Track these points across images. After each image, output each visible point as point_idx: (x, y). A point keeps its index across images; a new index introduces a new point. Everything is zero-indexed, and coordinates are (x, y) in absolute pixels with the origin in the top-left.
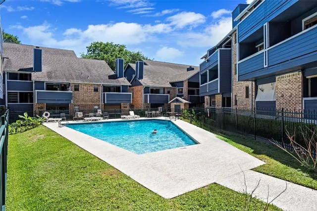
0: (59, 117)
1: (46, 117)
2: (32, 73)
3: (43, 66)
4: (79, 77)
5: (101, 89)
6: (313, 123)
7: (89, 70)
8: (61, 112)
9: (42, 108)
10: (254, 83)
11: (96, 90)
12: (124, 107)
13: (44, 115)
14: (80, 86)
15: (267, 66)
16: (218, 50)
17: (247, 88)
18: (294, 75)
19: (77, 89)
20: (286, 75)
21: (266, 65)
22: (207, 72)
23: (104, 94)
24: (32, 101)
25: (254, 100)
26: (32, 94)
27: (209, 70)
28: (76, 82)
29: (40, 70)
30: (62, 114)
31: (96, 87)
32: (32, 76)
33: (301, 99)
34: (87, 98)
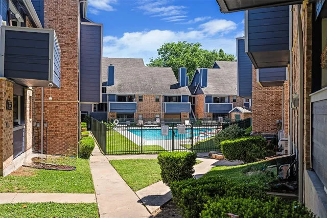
0: (125, 124)
1: (116, 124)
2: (107, 87)
3: (115, 79)
4: (143, 89)
5: (162, 99)
7: (153, 81)
8: (127, 120)
9: (114, 116)
11: (157, 100)
12: (184, 116)
13: (114, 122)
14: (143, 97)
19: (141, 100)
24: (106, 110)
26: (106, 104)
28: (140, 93)
29: (113, 84)
30: (128, 122)
31: (158, 97)
32: (107, 90)
34: (149, 108)
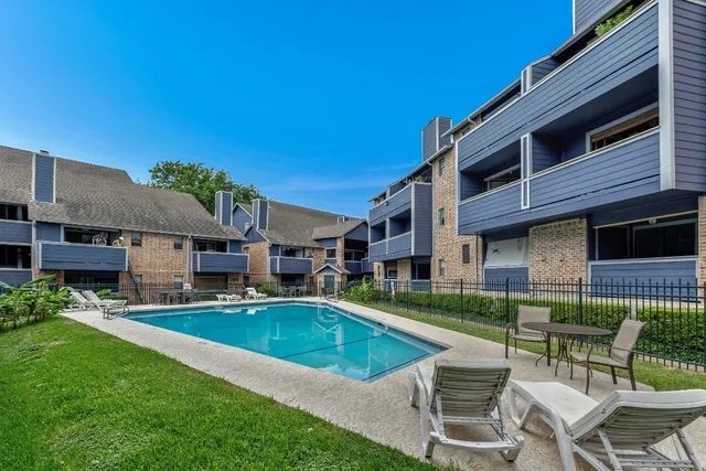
4: (143, 221)
5: (188, 245)
6: (599, 303)
7: (161, 208)
10: (480, 240)
11: (178, 246)
14: (145, 237)
15: (528, 207)
16: (412, 184)
17: (466, 247)
18: (569, 224)
20: (552, 224)
21: (525, 205)
22: (385, 222)
23: (195, 256)
24: (27, 264)
25: (480, 267)
26: (28, 249)
27: (391, 219)
28: (135, 228)
31: (179, 240)
33: (584, 263)
34: (158, 262)
